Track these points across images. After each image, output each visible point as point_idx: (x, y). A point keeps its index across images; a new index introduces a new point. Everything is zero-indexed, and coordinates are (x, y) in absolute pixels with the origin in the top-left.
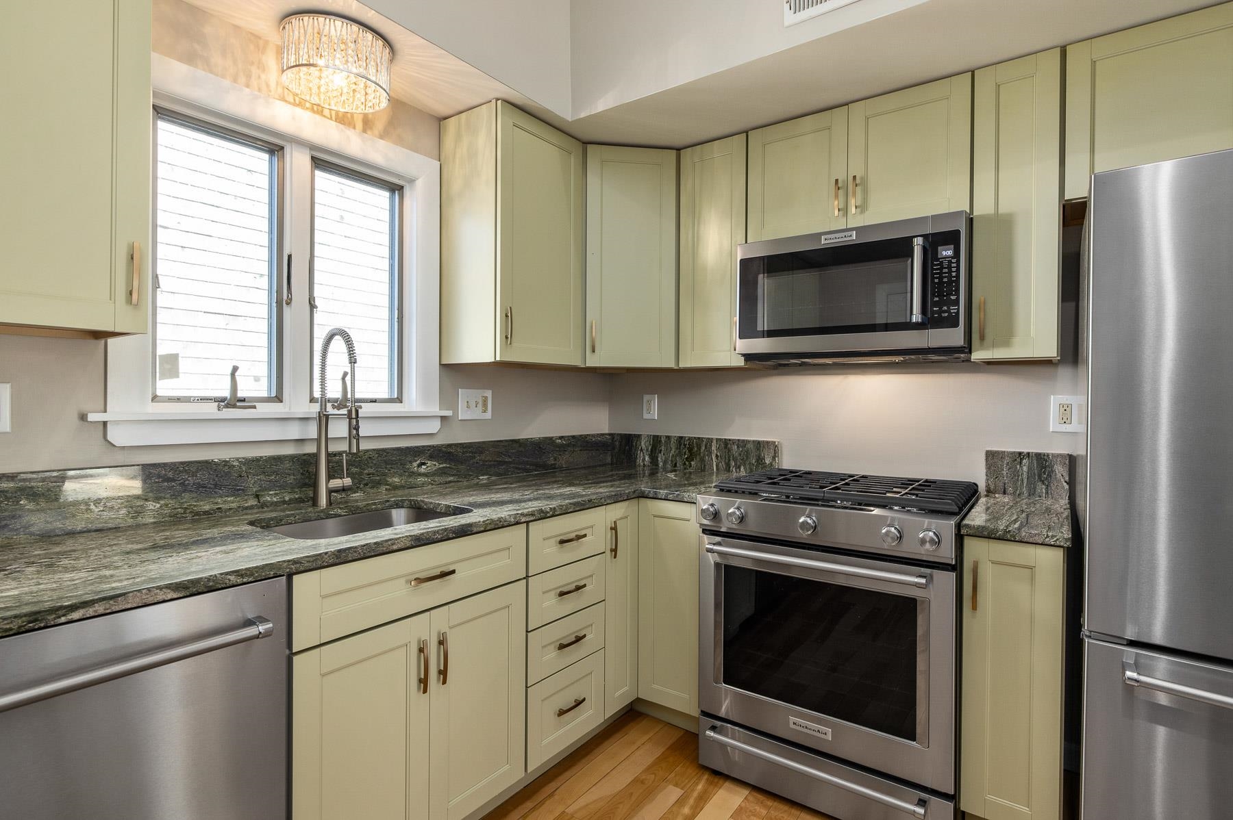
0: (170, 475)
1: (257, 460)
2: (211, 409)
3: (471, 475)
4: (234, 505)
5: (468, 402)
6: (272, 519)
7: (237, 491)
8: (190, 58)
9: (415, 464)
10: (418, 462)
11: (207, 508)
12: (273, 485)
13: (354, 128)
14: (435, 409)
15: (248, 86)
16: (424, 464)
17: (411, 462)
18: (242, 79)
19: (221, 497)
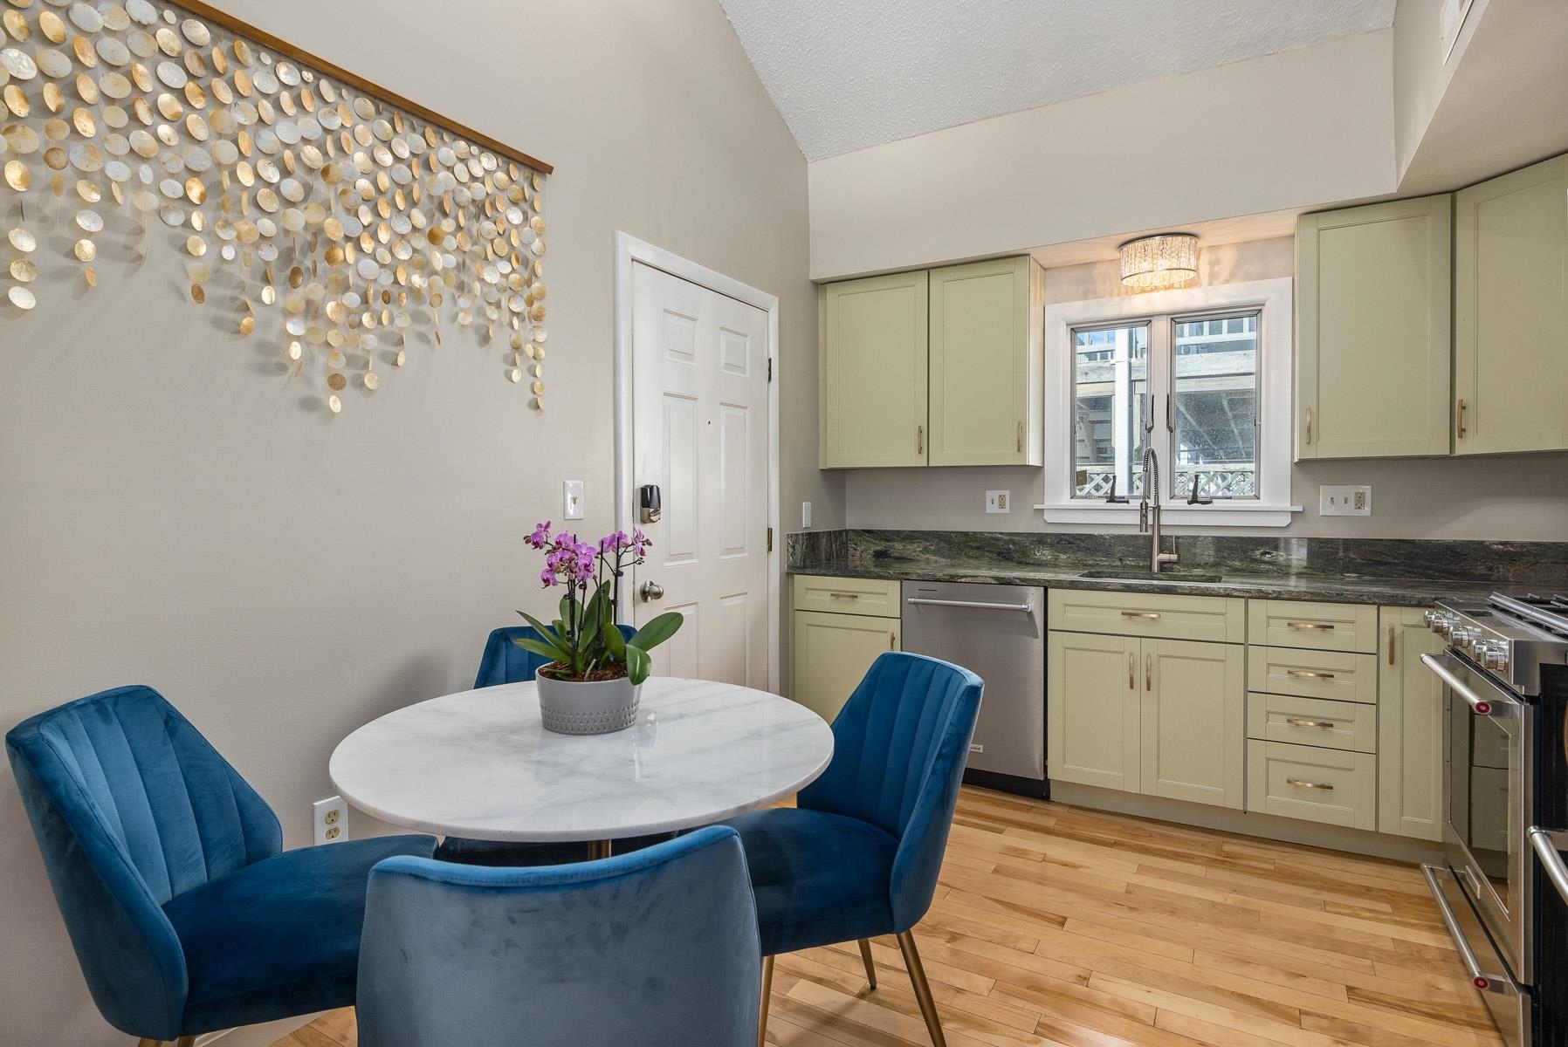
0: (1071, 540)
1: (1121, 536)
2: (1103, 503)
3: (1331, 571)
4: (1106, 563)
5: (1332, 498)
6: (1112, 573)
7: (1108, 554)
8: (1085, 296)
9: (1258, 552)
10: (1262, 551)
11: (1091, 562)
12: (1133, 554)
13: (1201, 286)
14: (1286, 505)
15: (1119, 295)
16: (1269, 553)
17: (1253, 550)
18: (1116, 292)
19: (1099, 556)
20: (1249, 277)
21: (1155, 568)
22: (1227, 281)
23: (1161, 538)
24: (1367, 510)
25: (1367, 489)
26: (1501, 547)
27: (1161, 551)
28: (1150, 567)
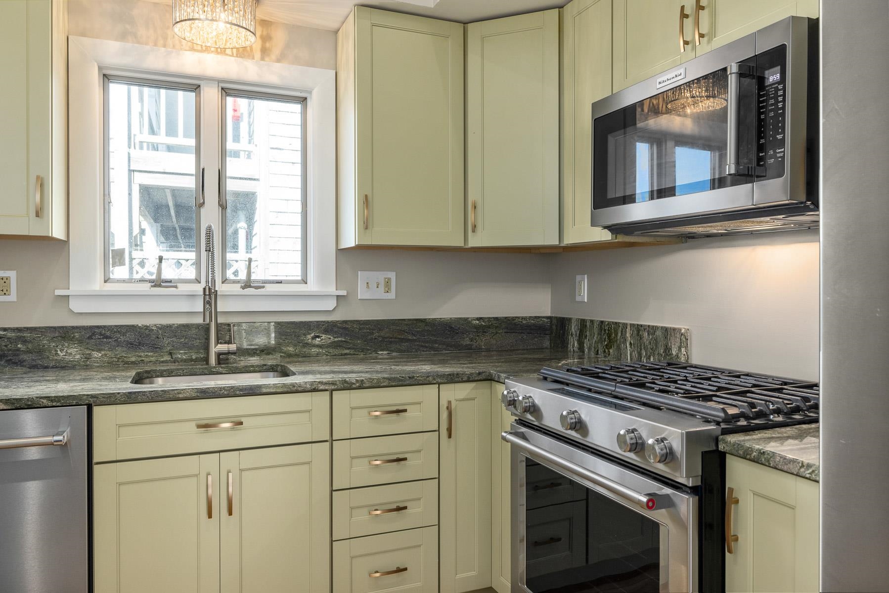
0: (108, 334)
1: (169, 327)
2: (146, 288)
3: (368, 350)
4: (153, 359)
5: (367, 283)
7: (155, 348)
8: (123, 37)
9: (309, 337)
10: (312, 335)
11: (133, 359)
12: (185, 346)
13: (253, 58)
14: (332, 290)
15: (165, 46)
16: (318, 337)
17: (305, 335)
18: (161, 42)
19: (143, 352)
20: (297, 61)
21: (213, 360)
22: (278, 60)
23: (218, 326)
24: (392, 295)
25: (392, 275)
26: (478, 322)
27: (218, 342)
28: (207, 360)
